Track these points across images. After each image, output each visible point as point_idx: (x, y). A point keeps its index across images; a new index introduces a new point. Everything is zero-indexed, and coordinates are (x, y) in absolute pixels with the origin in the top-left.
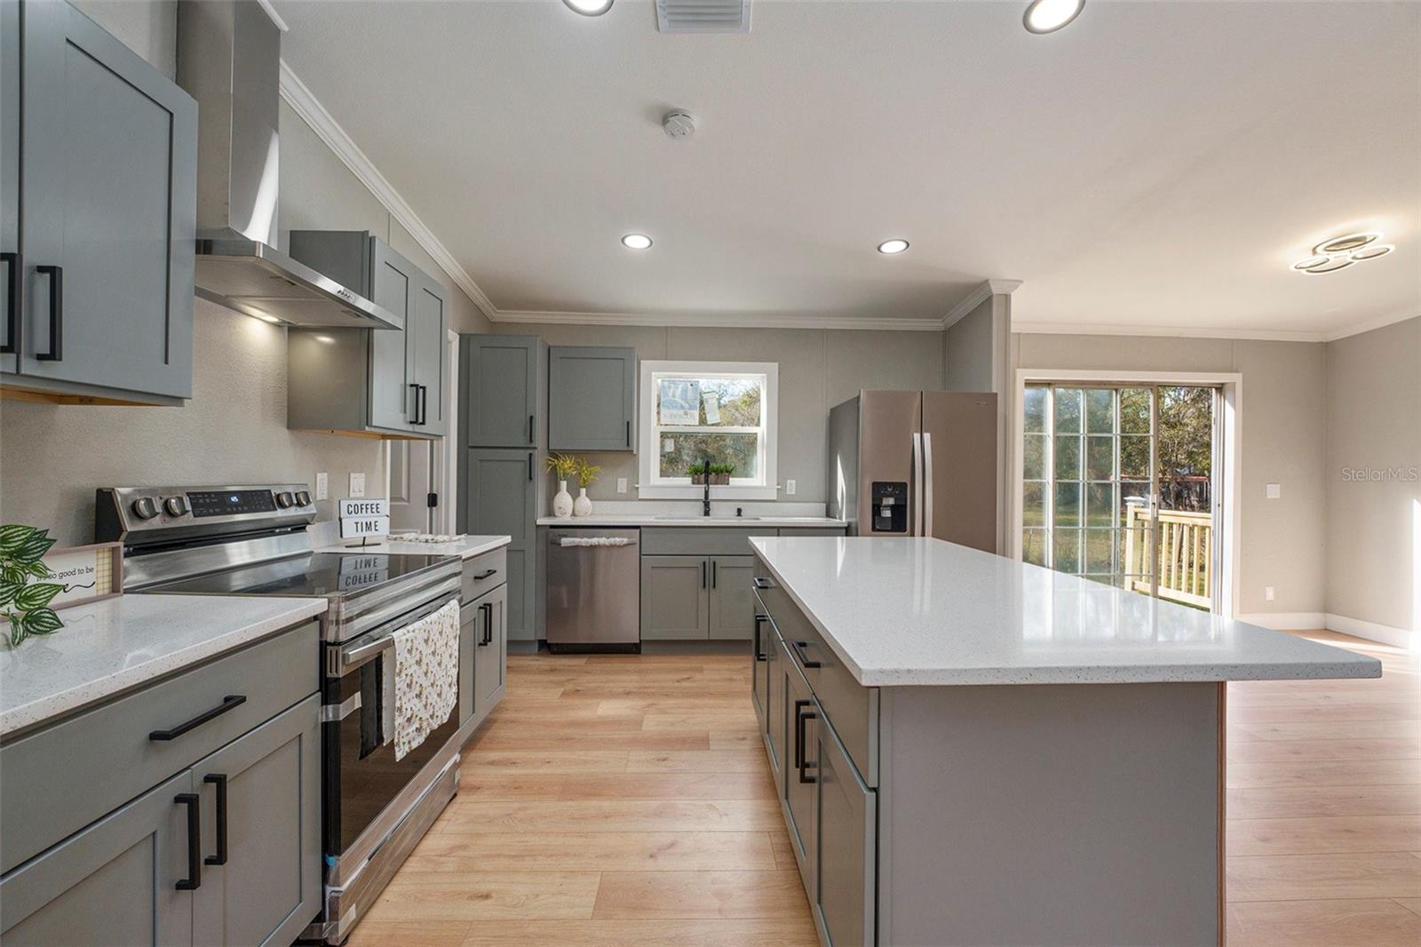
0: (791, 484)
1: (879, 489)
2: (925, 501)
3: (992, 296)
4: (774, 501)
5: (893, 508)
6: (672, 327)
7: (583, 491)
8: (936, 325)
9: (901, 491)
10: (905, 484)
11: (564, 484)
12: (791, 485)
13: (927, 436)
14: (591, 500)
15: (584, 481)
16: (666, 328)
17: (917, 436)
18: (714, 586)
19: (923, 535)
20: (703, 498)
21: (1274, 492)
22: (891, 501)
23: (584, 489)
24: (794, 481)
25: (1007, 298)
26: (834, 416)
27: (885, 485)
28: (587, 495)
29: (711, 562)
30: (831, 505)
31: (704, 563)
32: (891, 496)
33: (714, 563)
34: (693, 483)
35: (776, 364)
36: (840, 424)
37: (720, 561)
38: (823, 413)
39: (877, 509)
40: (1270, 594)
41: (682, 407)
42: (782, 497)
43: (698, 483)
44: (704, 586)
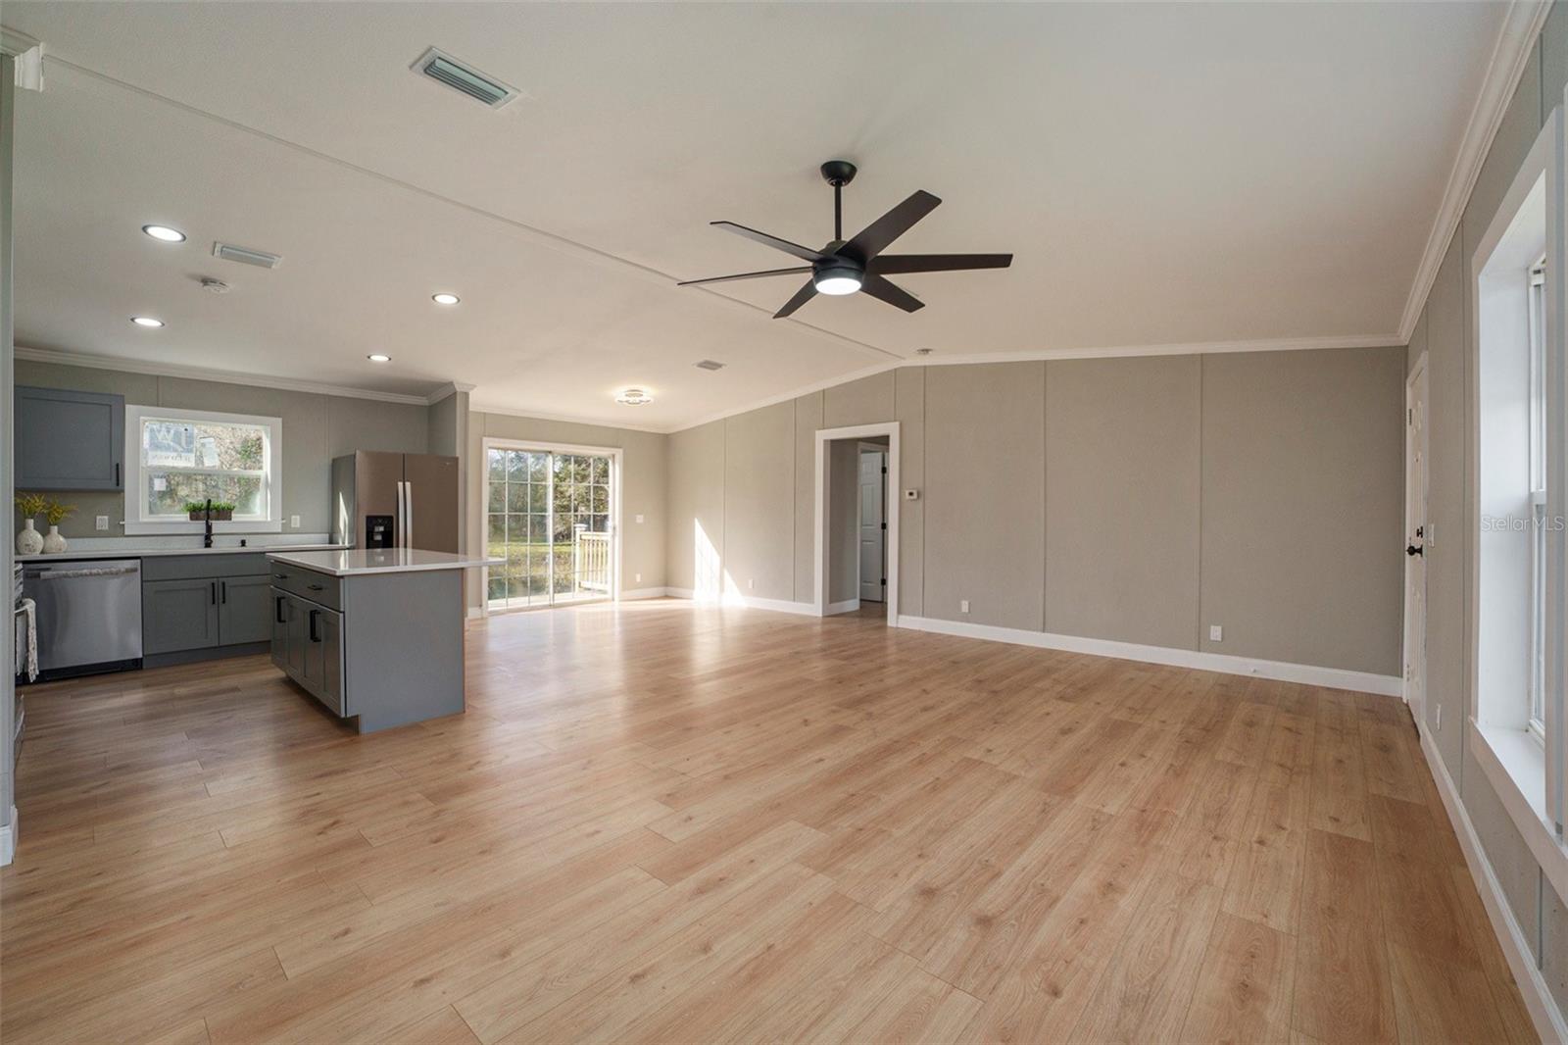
0: (296, 519)
1: (372, 521)
2: (405, 525)
3: (455, 393)
4: (279, 533)
5: (382, 533)
6: (164, 377)
7: (55, 529)
8: (424, 401)
9: (389, 523)
10: (392, 517)
11: (31, 522)
12: (296, 521)
13: (408, 484)
14: (65, 537)
15: (56, 518)
16: (158, 377)
17: (400, 484)
18: (224, 602)
19: (405, 546)
20: (204, 531)
21: (640, 519)
22: (382, 529)
23: (56, 528)
24: (298, 517)
25: (466, 395)
26: (335, 464)
27: (376, 517)
28: (59, 533)
29: (220, 584)
30: (334, 535)
31: (213, 584)
32: (381, 525)
33: (224, 584)
34: (191, 519)
35: (280, 420)
36: (340, 473)
37: (229, 582)
38: (326, 462)
39: (370, 534)
40: (638, 578)
41: (175, 450)
42: (287, 530)
43: (197, 519)
44: (214, 603)
